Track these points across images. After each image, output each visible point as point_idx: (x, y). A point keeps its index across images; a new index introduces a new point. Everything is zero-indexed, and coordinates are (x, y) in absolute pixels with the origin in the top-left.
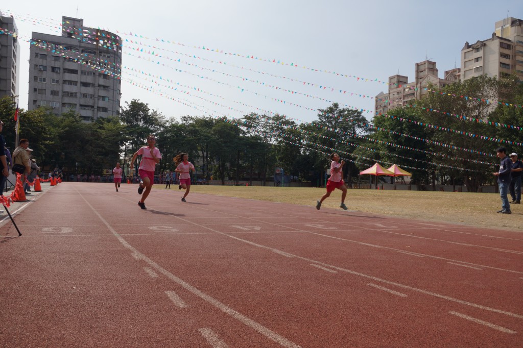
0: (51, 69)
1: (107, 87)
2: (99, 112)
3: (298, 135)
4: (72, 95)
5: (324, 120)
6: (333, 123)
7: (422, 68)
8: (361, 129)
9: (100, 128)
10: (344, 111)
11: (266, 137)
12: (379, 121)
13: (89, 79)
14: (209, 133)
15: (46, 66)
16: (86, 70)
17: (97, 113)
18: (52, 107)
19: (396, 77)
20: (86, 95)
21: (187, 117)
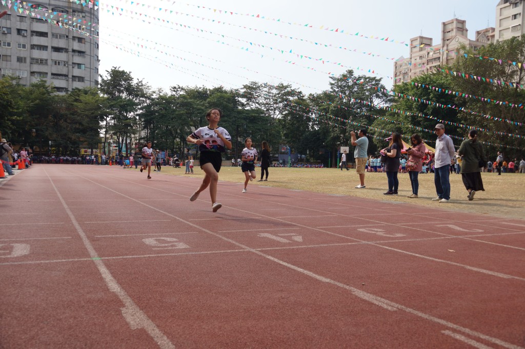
0: (16, 32)
1: (83, 52)
2: (74, 82)
3: (307, 106)
4: (42, 62)
5: (337, 90)
6: (347, 93)
7: (449, 27)
8: (380, 100)
9: (76, 100)
10: (360, 78)
11: (268, 110)
12: (402, 89)
13: (61, 43)
14: (203, 105)
15: (10, 28)
16: (57, 32)
17: (72, 83)
18: (19, 76)
19: (419, 39)
20: (59, 63)
21: (177, 87)
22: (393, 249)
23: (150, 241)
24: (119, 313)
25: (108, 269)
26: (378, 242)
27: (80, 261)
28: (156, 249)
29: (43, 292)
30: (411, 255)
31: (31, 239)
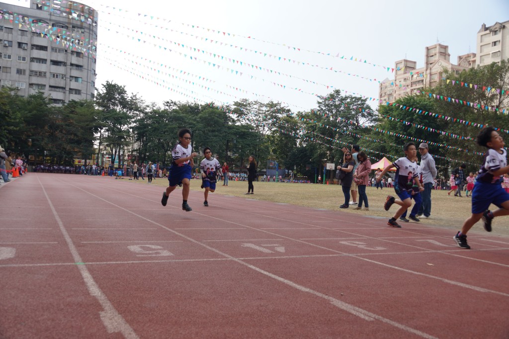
0: (17, 45)
1: (81, 66)
2: (71, 95)
3: (295, 124)
4: (41, 74)
5: (324, 108)
6: (334, 111)
7: (432, 52)
8: (365, 119)
9: (72, 112)
10: (346, 98)
11: (257, 126)
12: (386, 110)
13: (60, 57)
14: (195, 120)
15: (12, 42)
16: (56, 47)
17: (69, 96)
18: (18, 88)
19: (403, 62)
20: (57, 75)
21: (170, 102)
22: (373, 261)
23: (135, 248)
24: (98, 317)
25: (91, 274)
26: (359, 254)
27: (64, 265)
28: (140, 256)
29: (24, 294)
30: (391, 268)
31: (17, 243)
